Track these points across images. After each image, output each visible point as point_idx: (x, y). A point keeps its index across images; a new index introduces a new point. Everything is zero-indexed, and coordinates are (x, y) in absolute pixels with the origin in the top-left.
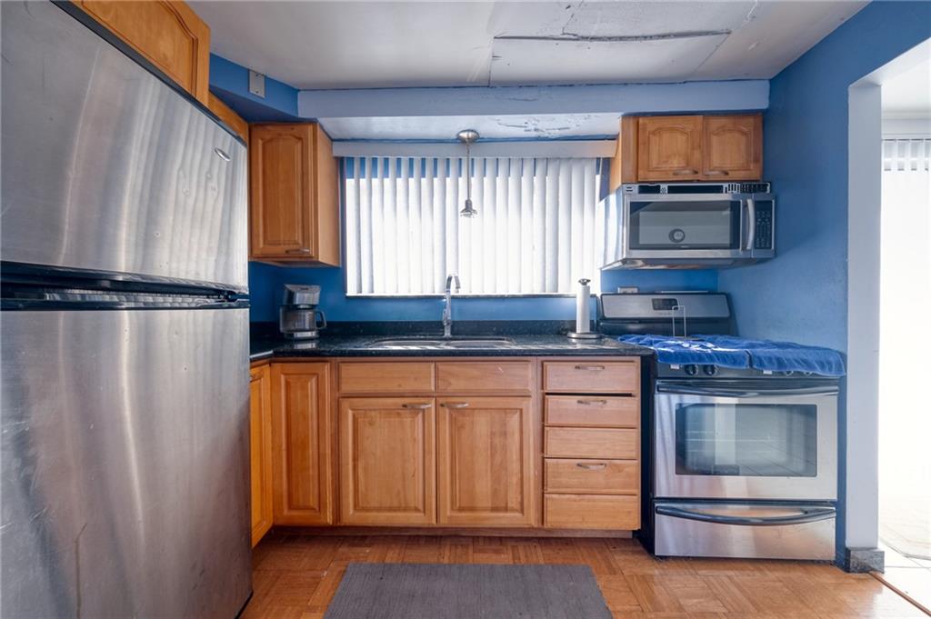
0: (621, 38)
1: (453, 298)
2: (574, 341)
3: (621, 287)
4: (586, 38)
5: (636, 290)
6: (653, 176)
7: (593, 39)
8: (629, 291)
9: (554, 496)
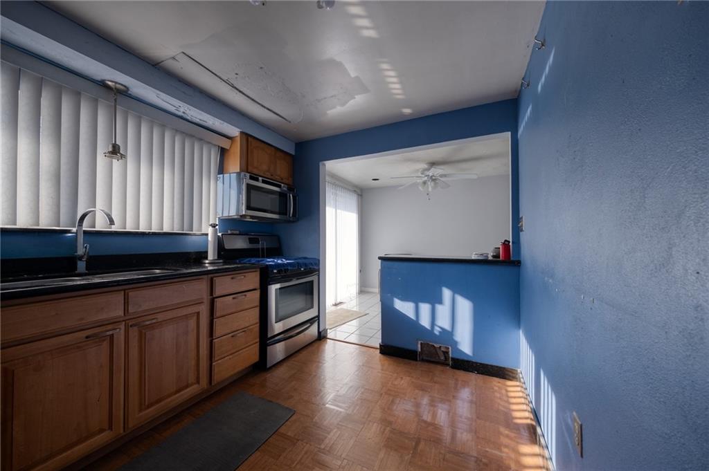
0: (253, 100)
1: (85, 232)
2: (207, 265)
3: (231, 230)
4: (237, 89)
5: (238, 232)
6: (255, 171)
7: (240, 92)
8: (235, 232)
9: (219, 361)
